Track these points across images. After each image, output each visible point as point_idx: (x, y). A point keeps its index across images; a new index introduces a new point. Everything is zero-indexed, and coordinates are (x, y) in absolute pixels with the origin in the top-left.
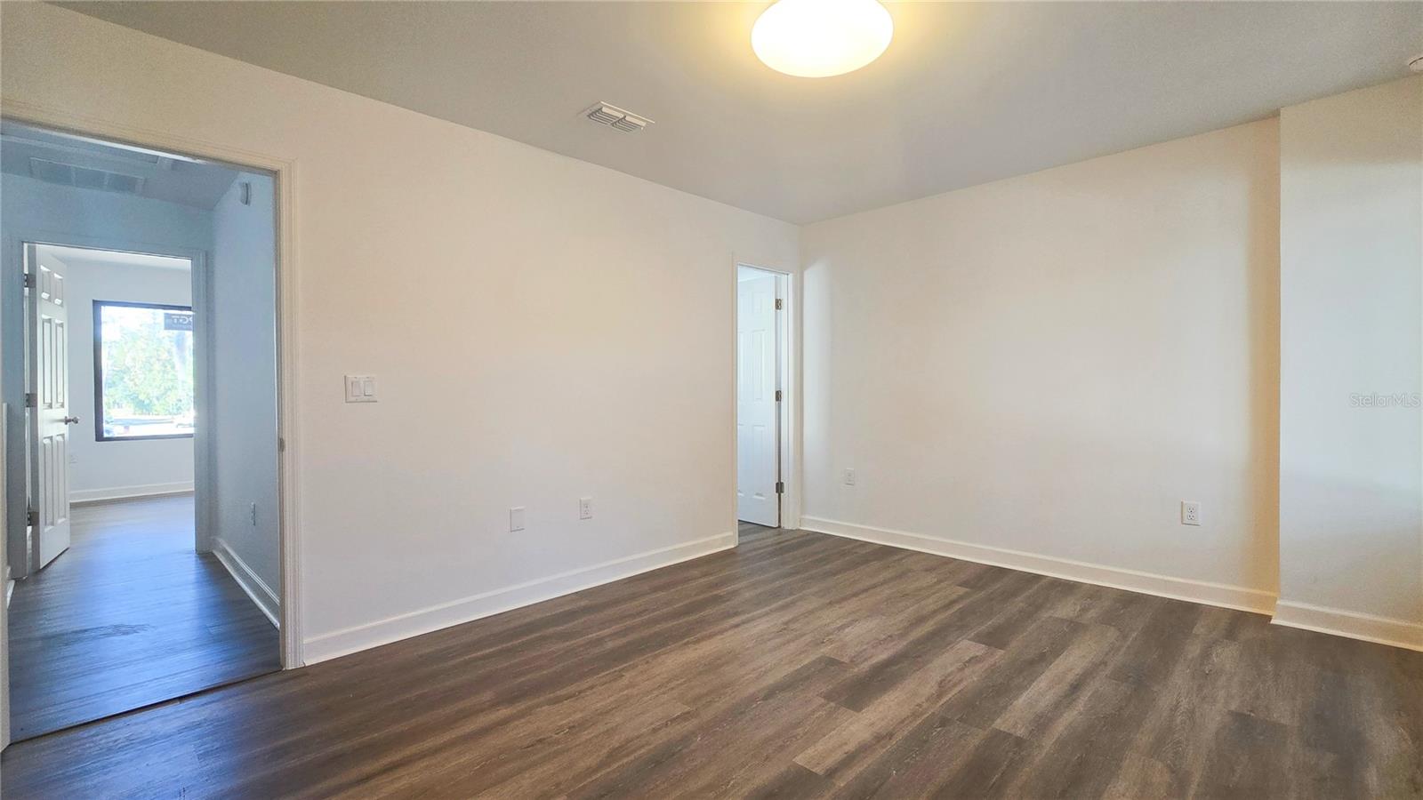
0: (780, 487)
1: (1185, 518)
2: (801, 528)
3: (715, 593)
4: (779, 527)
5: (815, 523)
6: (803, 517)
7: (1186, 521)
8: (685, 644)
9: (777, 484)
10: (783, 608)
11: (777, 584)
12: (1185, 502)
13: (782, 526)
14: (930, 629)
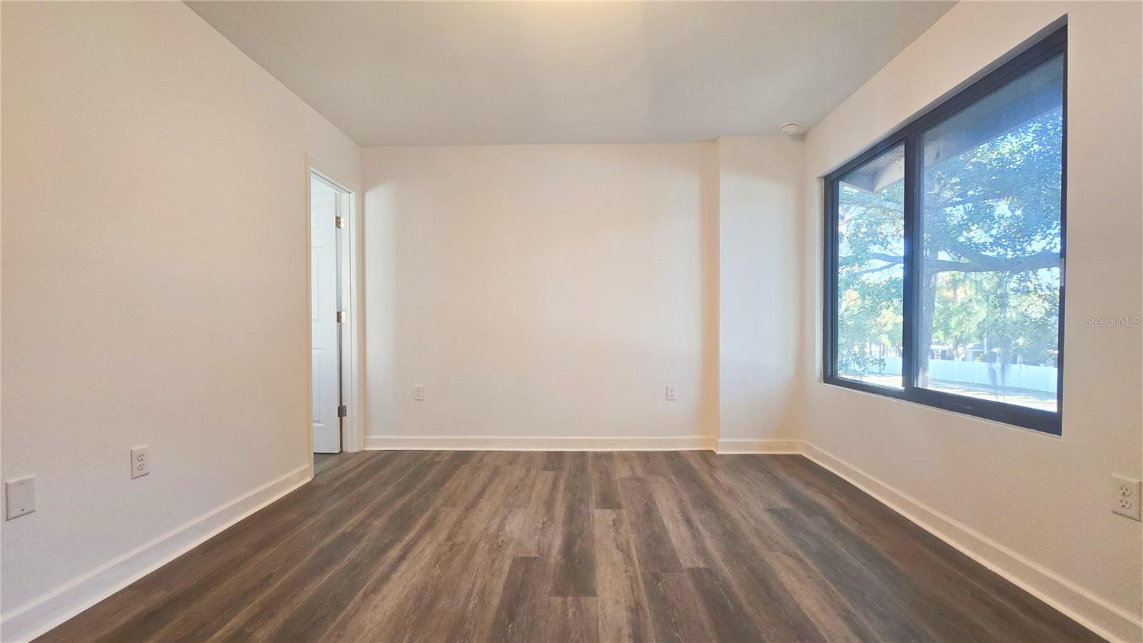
0: (342, 411)
1: (669, 397)
2: (364, 449)
3: (341, 530)
4: (341, 451)
5: (380, 442)
6: (366, 437)
7: (669, 398)
8: (365, 596)
9: (339, 408)
10: (430, 525)
11: (399, 504)
12: (669, 385)
13: (344, 449)
14: (563, 509)
